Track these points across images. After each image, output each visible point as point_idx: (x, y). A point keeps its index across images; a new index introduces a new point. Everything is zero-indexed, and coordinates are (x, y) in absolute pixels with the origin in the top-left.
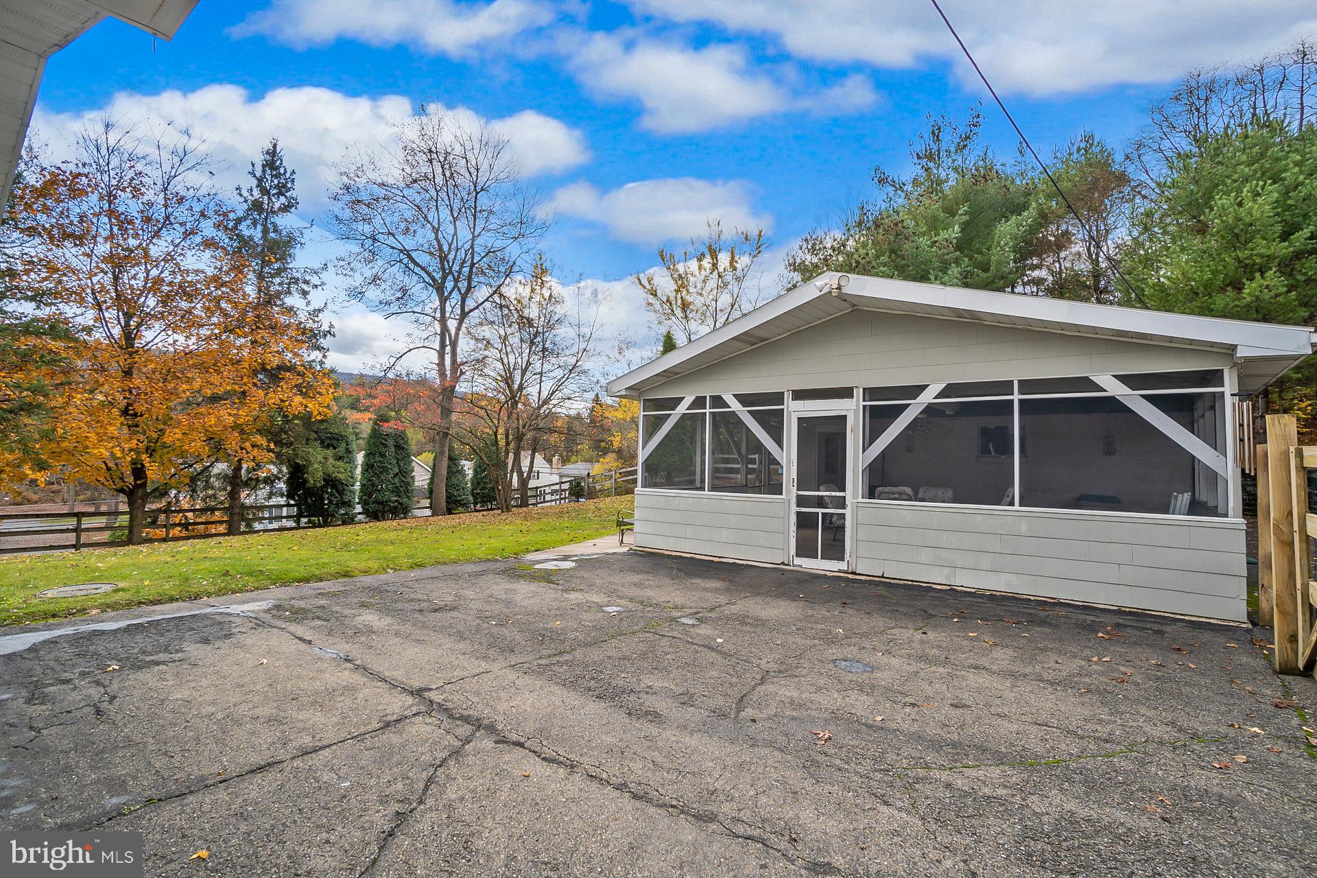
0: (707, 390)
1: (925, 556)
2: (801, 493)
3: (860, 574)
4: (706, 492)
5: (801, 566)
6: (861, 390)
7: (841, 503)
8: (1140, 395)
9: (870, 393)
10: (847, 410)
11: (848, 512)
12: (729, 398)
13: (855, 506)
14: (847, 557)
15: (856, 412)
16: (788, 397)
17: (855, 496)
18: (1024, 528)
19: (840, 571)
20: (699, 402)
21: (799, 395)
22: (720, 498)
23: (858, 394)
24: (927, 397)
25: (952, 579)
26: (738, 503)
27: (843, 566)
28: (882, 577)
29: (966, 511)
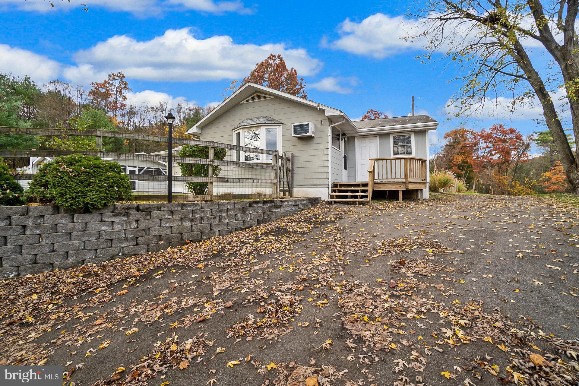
9: (139, 167)
10: (136, 169)
16: (127, 166)
21: (129, 166)
23: (137, 167)
24: (145, 169)
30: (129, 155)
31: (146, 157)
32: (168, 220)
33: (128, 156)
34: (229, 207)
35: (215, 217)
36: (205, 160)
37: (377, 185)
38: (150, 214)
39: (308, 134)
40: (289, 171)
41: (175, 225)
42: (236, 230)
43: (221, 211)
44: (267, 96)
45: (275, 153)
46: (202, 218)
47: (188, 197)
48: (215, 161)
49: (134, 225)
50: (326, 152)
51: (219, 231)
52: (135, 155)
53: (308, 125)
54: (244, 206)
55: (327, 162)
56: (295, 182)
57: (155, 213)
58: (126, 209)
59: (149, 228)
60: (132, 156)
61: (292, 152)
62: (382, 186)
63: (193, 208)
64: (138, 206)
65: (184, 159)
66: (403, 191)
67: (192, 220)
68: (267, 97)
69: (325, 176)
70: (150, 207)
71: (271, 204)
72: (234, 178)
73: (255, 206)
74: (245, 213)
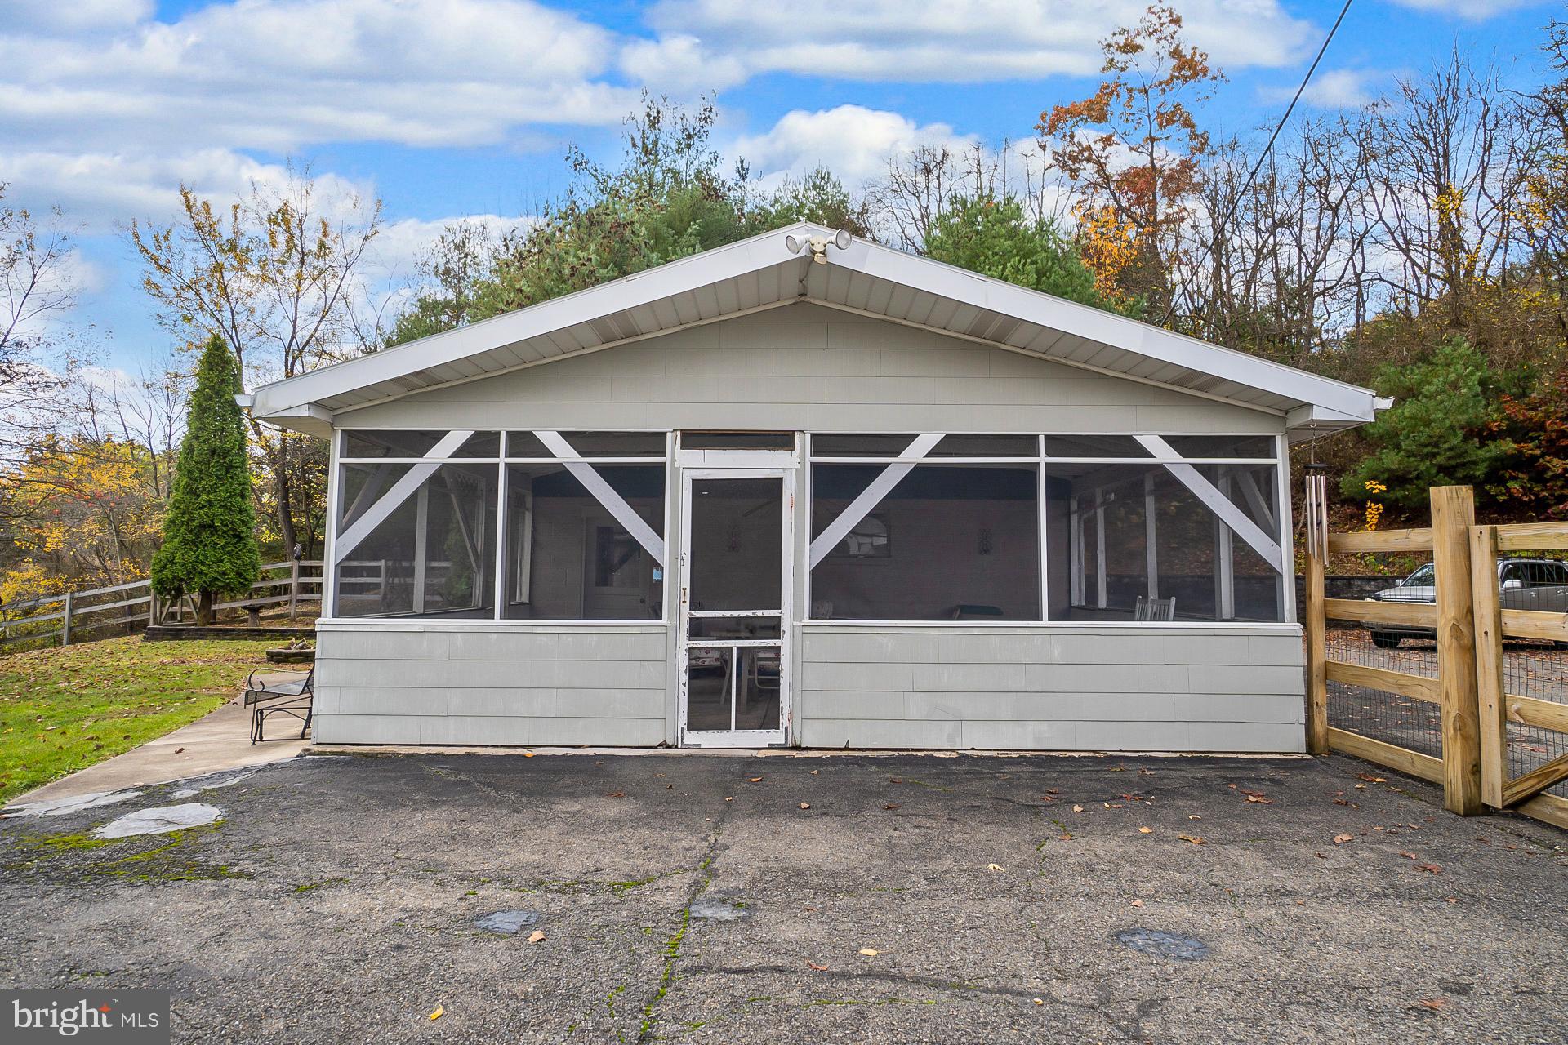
0: (502, 419)
1: (916, 706)
2: (698, 614)
3: (807, 749)
4: (497, 621)
5: (698, 746)
6: (808, 436)
7: (773, 628)
8: (1192, 464)
9: (822, 444)
10: (784, 470)
11: (785, 643)
12: (550, 438)
13: (798, 632)
14: (784, 721)
15: (799, 473)
16: (673, 442)
17: (797, 615)
18: (1056, 652)
19: (771, 747)
20: (482, 443)
22: (529, 630)
23: (803, 443)
24: (916, 454)
25: (958, 740)
26: (570, 638)
27: (777, 737)
28: (847, 749)
29: (976, 631)
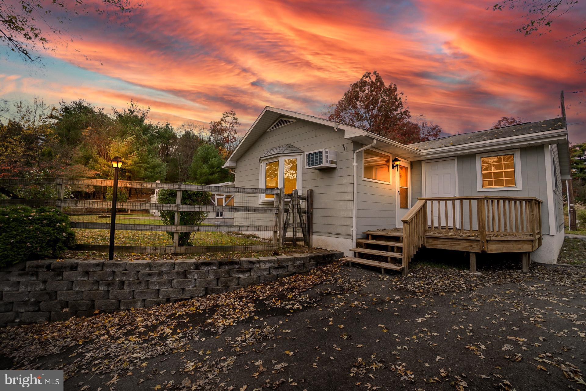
21: (217, 195)
30: (86, 203)
31: (103, 204)
32: (79, 283)
33: (84, 204)
34: (163, 269)
35: (140, 282)
36: (169, 205)
37: (431, 241)
38: (61, 274)
39: (321, 165)
40: (305, 213)
41: (87, 289)
42: (168, 300)
43: (150, 275)
44: (289, 120)
45: (276, 192)
46: (122, 283)
47: (145, 249)
48: (181, 206)
49: (41, 286)
50: (350, 189)
51: (144, 300)
52: (91, 202)
53: (321, 152)
54: (187, 269)
55: (351, 203)
56: (315, 228)
57: (66, 274)
58: (35, 267)
59: (56, 292)
60: (88, 203)
61: (311, 189)
62: (439, 243)
63: (114, 269)
64: (50, 264)
65: (144, 205)
66: (476, 254)
67: (109, 285)
68: (290, 122)
69: (348, 223)
70: (62, 266)
71: (232, 267)
72: (209, 226)
73: (205, 269)
74: (187, 278)
